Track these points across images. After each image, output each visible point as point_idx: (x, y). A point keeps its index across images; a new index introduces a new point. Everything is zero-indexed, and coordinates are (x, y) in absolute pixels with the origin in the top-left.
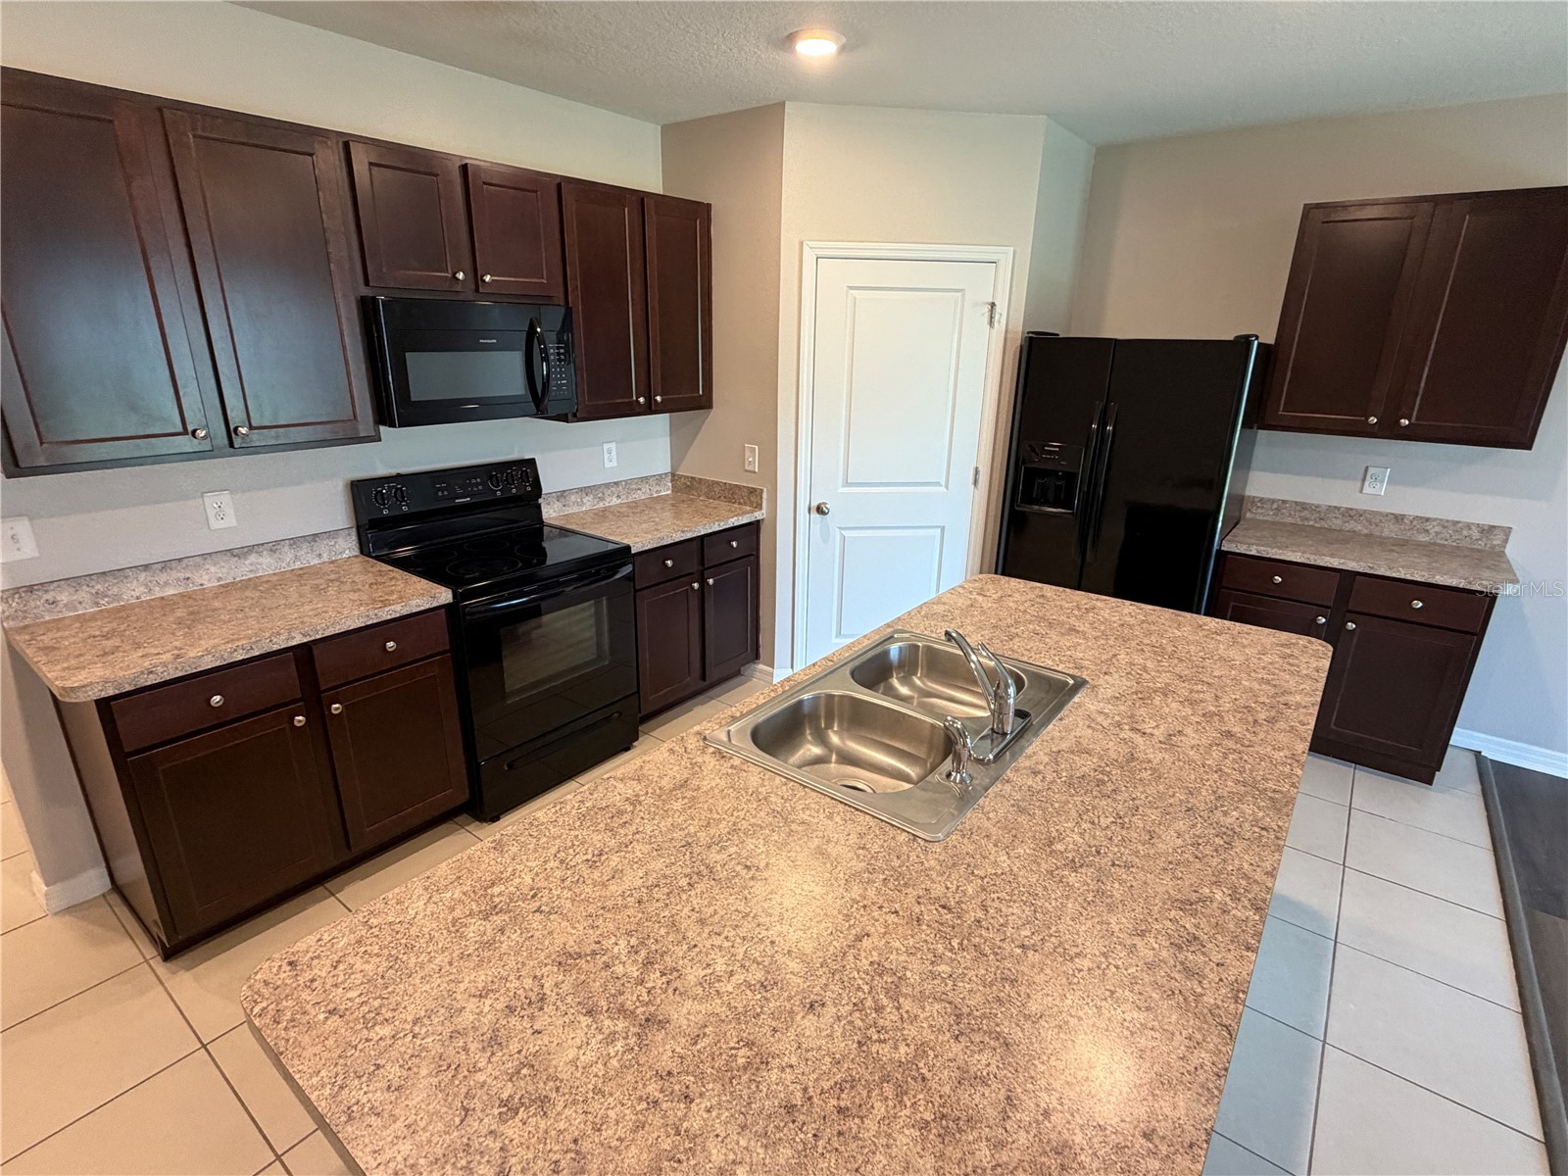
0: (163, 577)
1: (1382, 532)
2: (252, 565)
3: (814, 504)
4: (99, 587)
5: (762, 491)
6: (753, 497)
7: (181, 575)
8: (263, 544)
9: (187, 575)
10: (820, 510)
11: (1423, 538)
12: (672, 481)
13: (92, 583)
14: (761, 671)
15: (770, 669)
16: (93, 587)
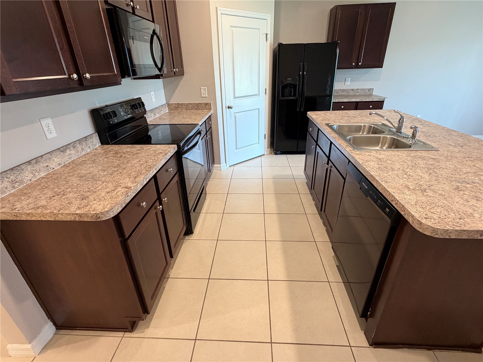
0: (37, 167)
1: (350, 94)
2: (68, 155)
3: (227, 106)
4: (12, 177)
5: (211, 103)
6: (207, 106)
7: (45, 165)
8: (70, 144)
9: (47, 164)
10: (229, 107)
11: (358, 94)
12: (168, 106)
13: (9, 176)
14: (216, 167)
15: (219, 165)
16: (9, 178)
